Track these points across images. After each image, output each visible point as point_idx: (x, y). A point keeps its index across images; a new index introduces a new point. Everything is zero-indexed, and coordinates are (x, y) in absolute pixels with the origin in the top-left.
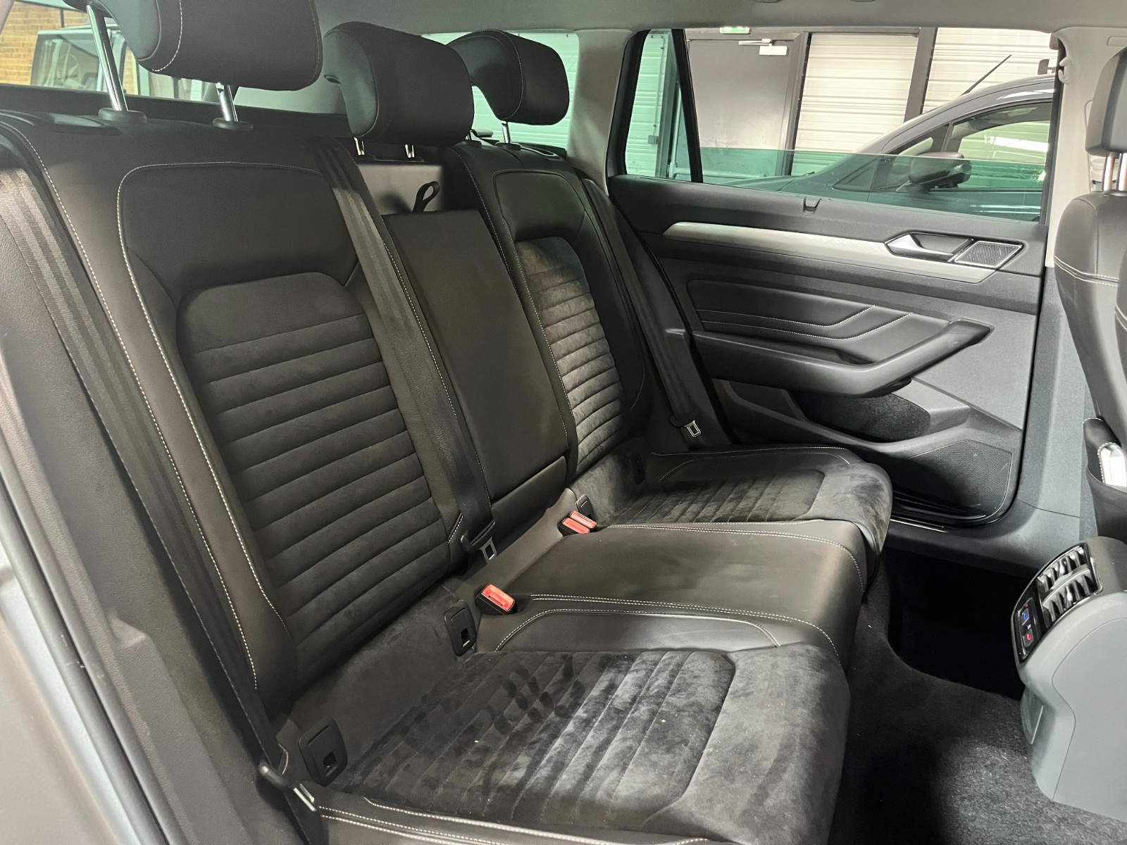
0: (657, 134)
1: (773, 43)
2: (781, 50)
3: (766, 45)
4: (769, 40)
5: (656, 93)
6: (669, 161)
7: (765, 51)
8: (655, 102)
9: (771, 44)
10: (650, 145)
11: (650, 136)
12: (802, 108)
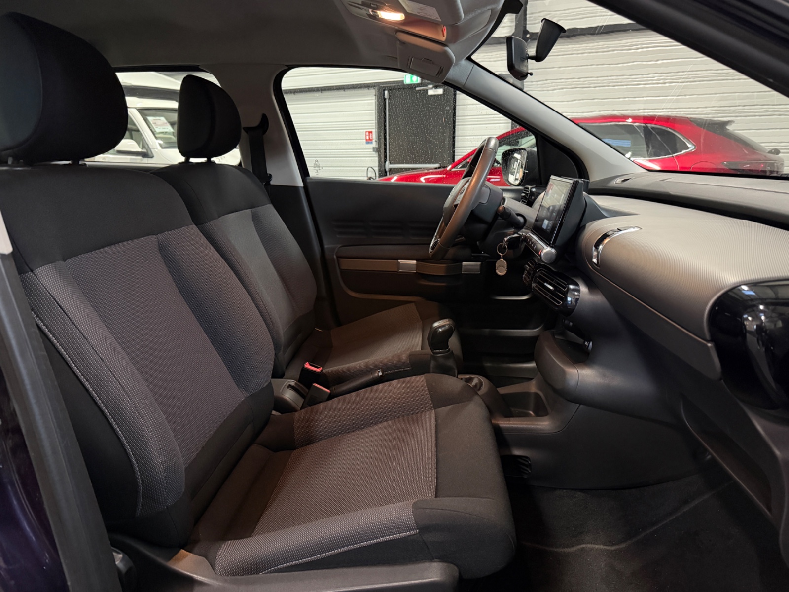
0: (377, 146)
1: (436, 87)
2: (440, 91)
3: (432, 89)
4: (431, 86)
5: (374, 122)
6: (385, 161)
7: (431, 92)
8: (374, 127)
9: (434, 88)
10: (374, 153)
11: (374, 148)
12: (457, 124)
